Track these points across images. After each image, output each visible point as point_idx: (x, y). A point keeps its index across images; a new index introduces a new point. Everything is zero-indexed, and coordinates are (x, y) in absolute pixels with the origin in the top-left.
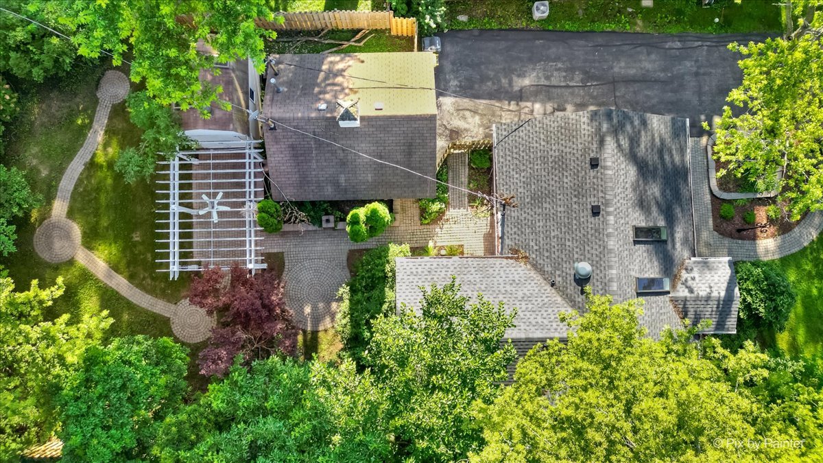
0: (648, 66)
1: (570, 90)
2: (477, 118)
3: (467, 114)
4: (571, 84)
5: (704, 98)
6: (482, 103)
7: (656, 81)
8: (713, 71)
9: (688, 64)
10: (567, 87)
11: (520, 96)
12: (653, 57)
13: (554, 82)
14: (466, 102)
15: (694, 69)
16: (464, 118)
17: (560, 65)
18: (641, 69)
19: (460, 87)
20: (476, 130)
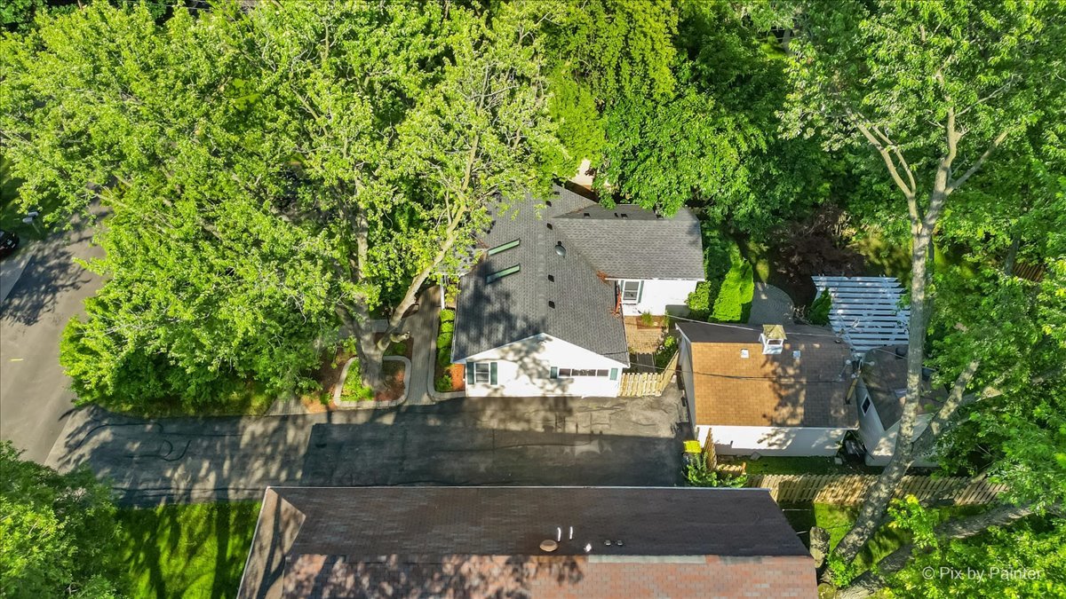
0: (455, 465)
1: (540, 441)
2: (634, 419)
3: (644, 422)
4: (538, 447)
5: (401, 437)
6: (629, 431)
7: (449, 451)
8: (385, 461)
9: (411, 467)
10: (543, 444)
11: (590, 437)
12: (448, 474)
13: (557, 449)
14: (646, 432)
15: (405, 462)
16: (647, 419)
17: (550, 463)
18: (463, 462)
19: (654, 444)
20: (634, 409)
